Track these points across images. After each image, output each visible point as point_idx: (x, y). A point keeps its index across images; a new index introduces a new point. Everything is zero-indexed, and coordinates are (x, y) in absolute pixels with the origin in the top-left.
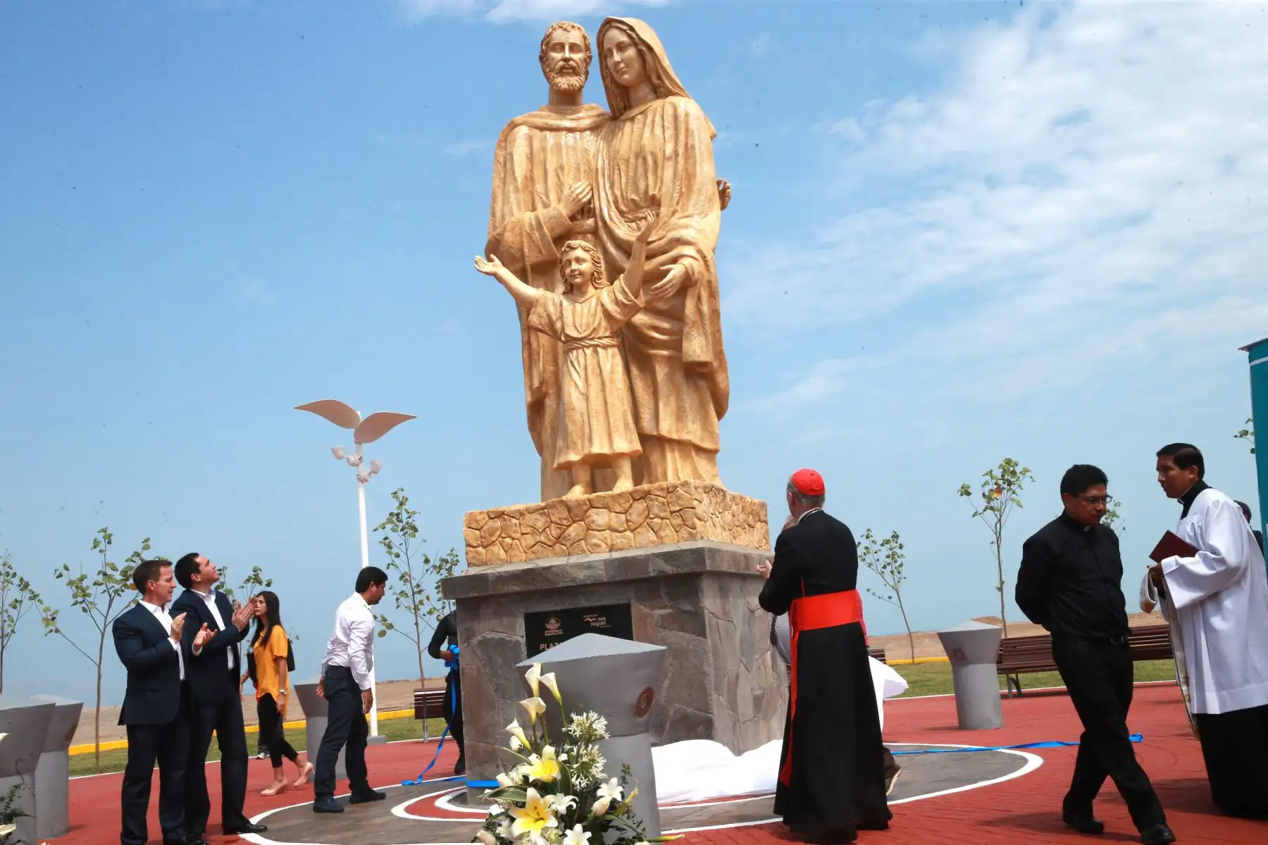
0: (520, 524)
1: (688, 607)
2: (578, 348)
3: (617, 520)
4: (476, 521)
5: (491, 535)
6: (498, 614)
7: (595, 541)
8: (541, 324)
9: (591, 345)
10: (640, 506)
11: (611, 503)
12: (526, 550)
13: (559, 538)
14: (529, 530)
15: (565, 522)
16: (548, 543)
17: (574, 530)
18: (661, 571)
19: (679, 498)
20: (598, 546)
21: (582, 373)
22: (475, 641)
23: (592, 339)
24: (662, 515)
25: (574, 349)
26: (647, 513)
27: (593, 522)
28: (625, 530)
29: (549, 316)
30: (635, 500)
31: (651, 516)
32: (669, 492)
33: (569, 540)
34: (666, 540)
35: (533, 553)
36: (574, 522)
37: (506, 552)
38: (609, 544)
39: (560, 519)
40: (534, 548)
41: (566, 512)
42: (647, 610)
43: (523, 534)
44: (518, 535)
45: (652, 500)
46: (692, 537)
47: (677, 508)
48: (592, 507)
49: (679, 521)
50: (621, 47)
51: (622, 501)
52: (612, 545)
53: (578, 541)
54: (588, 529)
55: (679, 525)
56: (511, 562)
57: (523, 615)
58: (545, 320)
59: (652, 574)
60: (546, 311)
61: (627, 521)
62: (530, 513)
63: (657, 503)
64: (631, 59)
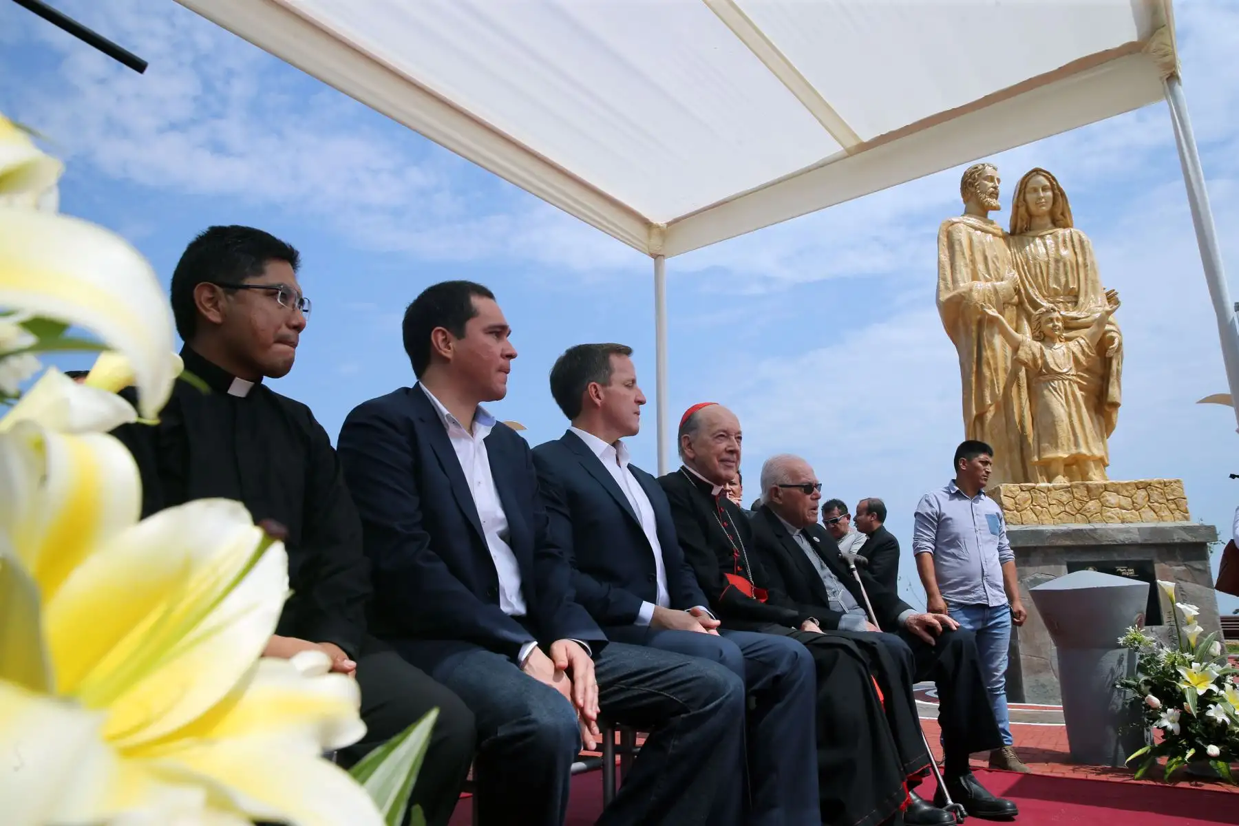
0: (1048, 497)
1: (1200, 567)
2: (1058, 380)
3: (1126, 502)
4: (1011, 491)
5: (1025, 502)
6: (1046, 562)
7: (1109, 514)
8: (1027, 359)
9: (1068, 379)
10: (1143, 493)
11: (1120, 489)
12: (1054, 517)
13: (1081, 509)
14: (1054, 502)
15: (1085, 499)
16: (1072, 513)
17: (1093, 505)
18: (1184, 540)
19: (1173, 490)
20: (1112, 518)
21: (1063, 397)
22: (1027, 579)
23: (1068, 375)
24: (1160, 501)
25: (1055, 380)
26: (1147, 499)
27: (1107, 501)
28: (1132, 509)
29: (1033, 354)
30: (1138, 489)
31: (1152, 501)
32: (1165, 486)
33: (1088, 512)
34: (1165, 518)
35: (1059, 519)
36: (1091, 500)
37: (1037, 516)
38: (1121, 517)
39: (1081, 496)
40: (1060, 516)
41: (1086, 492)
42: (1167, 567)
43: (1050, 505)
44: (1047, 505)
45: (1152, 490)
46: (1187, 519)
47: (1172, 497)
48: (1106, 490)
49: (1173, 506)
50: (1044, 189)
51: (1129, 488)
52: (1124, 519)
53: (1096, 513)
54: (1103, 506)
55: (1174, 509)
56: (1043, 524)
57: (1066, 563)
58: (1030, 357)
59: (1176, 541)
60: (1031, 350)
61: (1133, 502)
62: (1056, 490)
63: (1156, 493)
64: (1049, 197)
